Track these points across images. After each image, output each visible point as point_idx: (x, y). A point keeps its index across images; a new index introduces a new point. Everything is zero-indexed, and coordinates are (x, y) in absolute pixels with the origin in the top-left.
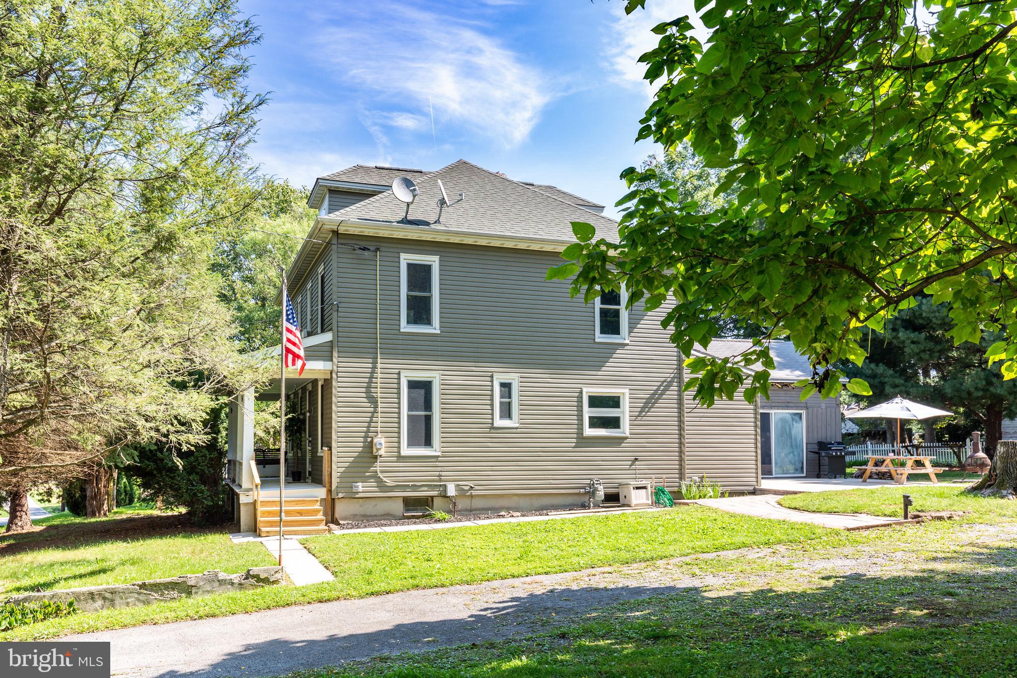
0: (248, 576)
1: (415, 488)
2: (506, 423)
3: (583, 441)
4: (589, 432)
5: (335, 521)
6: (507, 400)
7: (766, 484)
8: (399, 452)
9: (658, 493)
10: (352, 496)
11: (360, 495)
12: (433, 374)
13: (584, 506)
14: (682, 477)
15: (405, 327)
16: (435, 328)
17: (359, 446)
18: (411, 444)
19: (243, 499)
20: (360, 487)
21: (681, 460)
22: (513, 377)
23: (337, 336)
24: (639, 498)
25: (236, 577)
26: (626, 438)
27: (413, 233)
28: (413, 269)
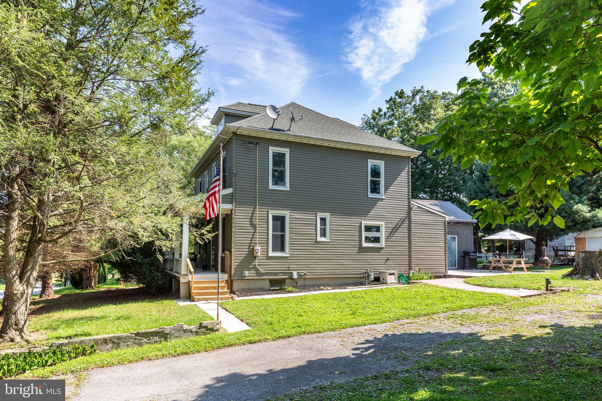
0: (201, 326)
1: (276, 274)
2: (323, 239)
3: (362, 250)
4: (365, 245)
5: (232, 292)
6: (323, 227)
7: (450, 272)
8: (268, 254)
9: (400, 277)
10: (242, 278)
11: (247, 278)
12: (286, 213)
13: (362, 284)
14: (410, 269)
15: (271, 186)
16: (287, 188)
17: (246, 251)
18: (274, 250)
19: (182, 280)
20: (247, 273)
21: (410, 260)
22: (327, 215)
23: (235, 190)
24: (391, 279)
25: (193, 327)
26: (383, 248)
27: (276, 136)
28: (275, 155)
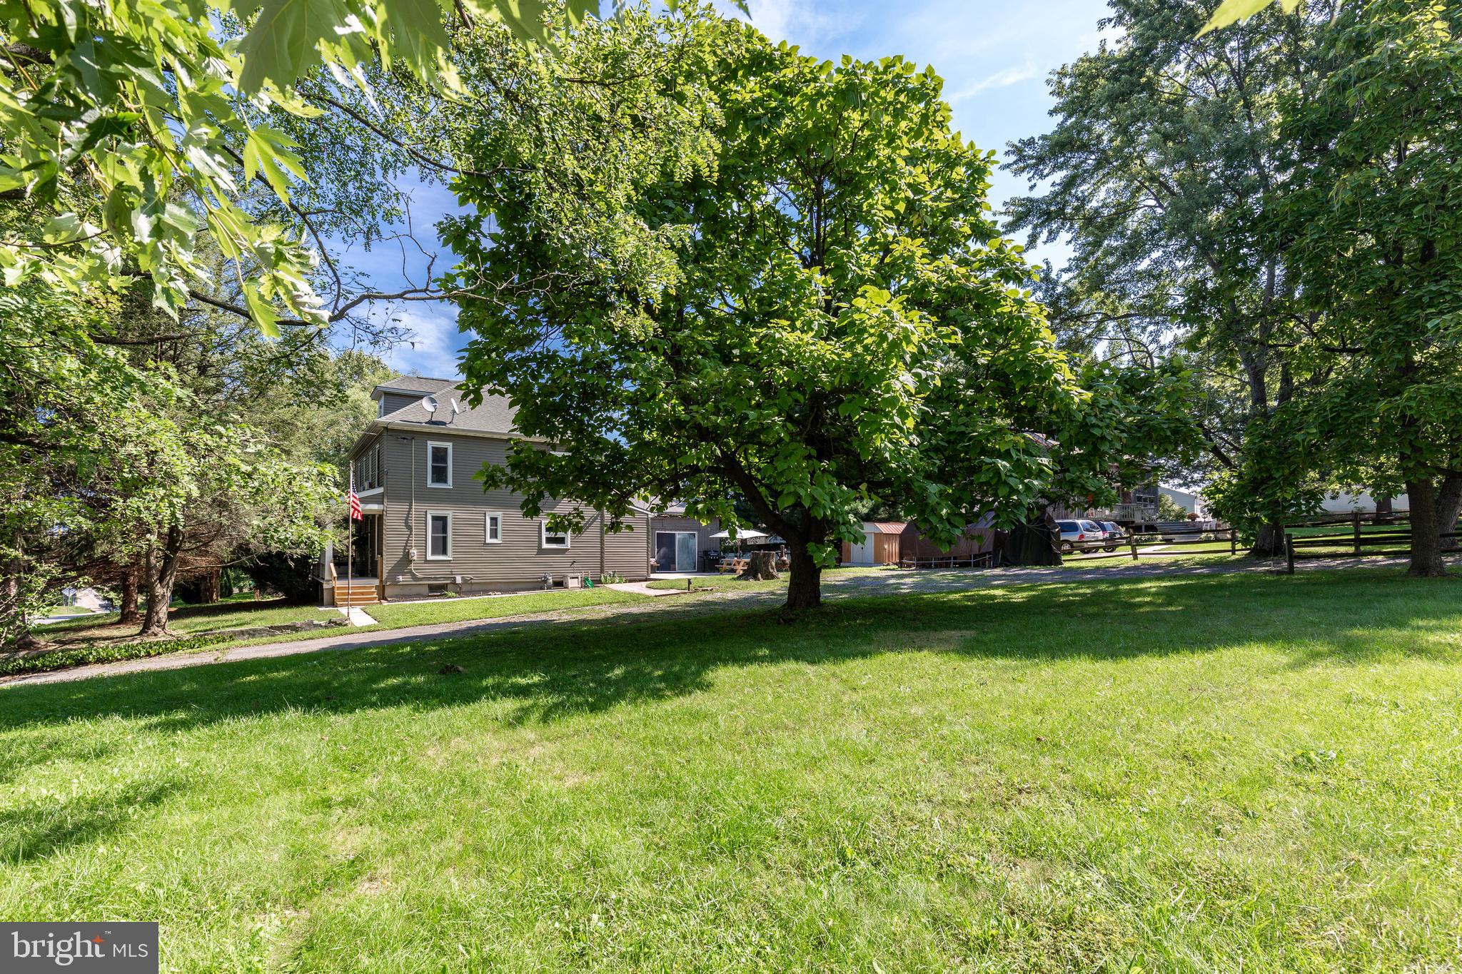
0: (330, 622)
1: (436, 579)
2: (494, 541)
3: (541, 551)
4: (545, 546)
5: (385, 599)
6: (495, 527)
7: (653, 576)
8: (426, 558)
9: (585, 580)
10: (396, 584)
11: (401, 583)
12: (449, 513)
13: (542, 588)
14: (602, 571)
15: (430, 484)
16: (450, 485)
17: (400, 554)
18: (433, 553)
19: (325, 586)
20: (401, 578)
21: (602, 562)
22: (499, 514)
23: (386, 490)
24: (573, 583)
25: (323, 623)
26: (568, 549)
27: (434, 429)
28: (435, 450)
